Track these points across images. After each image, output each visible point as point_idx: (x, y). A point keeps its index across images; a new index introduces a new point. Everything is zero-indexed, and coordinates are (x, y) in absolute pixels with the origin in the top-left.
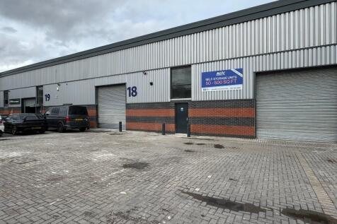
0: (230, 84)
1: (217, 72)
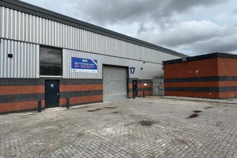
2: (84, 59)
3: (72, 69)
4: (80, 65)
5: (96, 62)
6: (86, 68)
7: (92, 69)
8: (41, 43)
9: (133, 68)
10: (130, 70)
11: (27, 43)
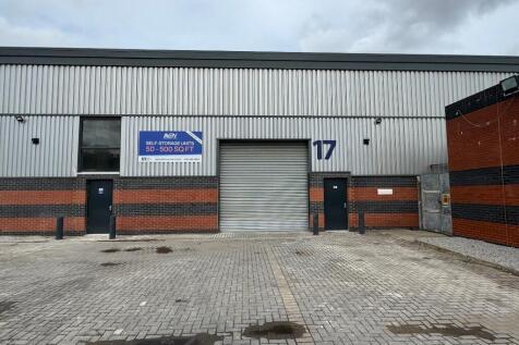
0: (184, 153)
1: (165, 132)
2: (168, 132)
3: (140, 157)
4: (157, 146)
5: (201, 138)
6: (173, 153)
7: (189, 153)
8: (82, 113)
9: (326, 142)
11: (60, 116)
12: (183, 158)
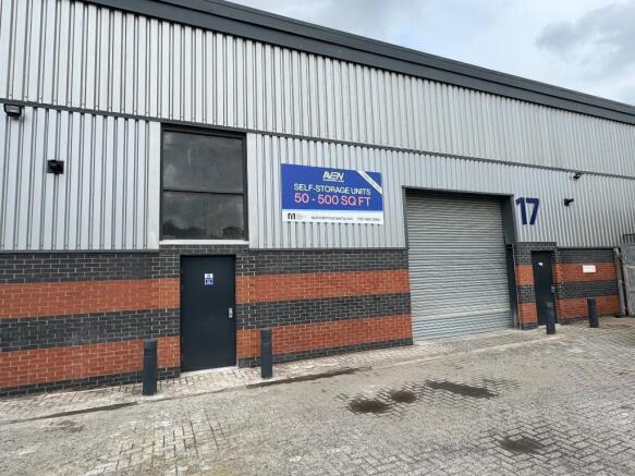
0: (358, 208)
1: (324, 170)
2: (330, 170)
3: (285, 212)
4: (313, 194)
5: (379, 182)
6: (340, 207)
7: (363, 207)
8: (165, 116)
9: (529, 201)
10: (518, 209)
11: (116, 116)
12: (355, 216)
